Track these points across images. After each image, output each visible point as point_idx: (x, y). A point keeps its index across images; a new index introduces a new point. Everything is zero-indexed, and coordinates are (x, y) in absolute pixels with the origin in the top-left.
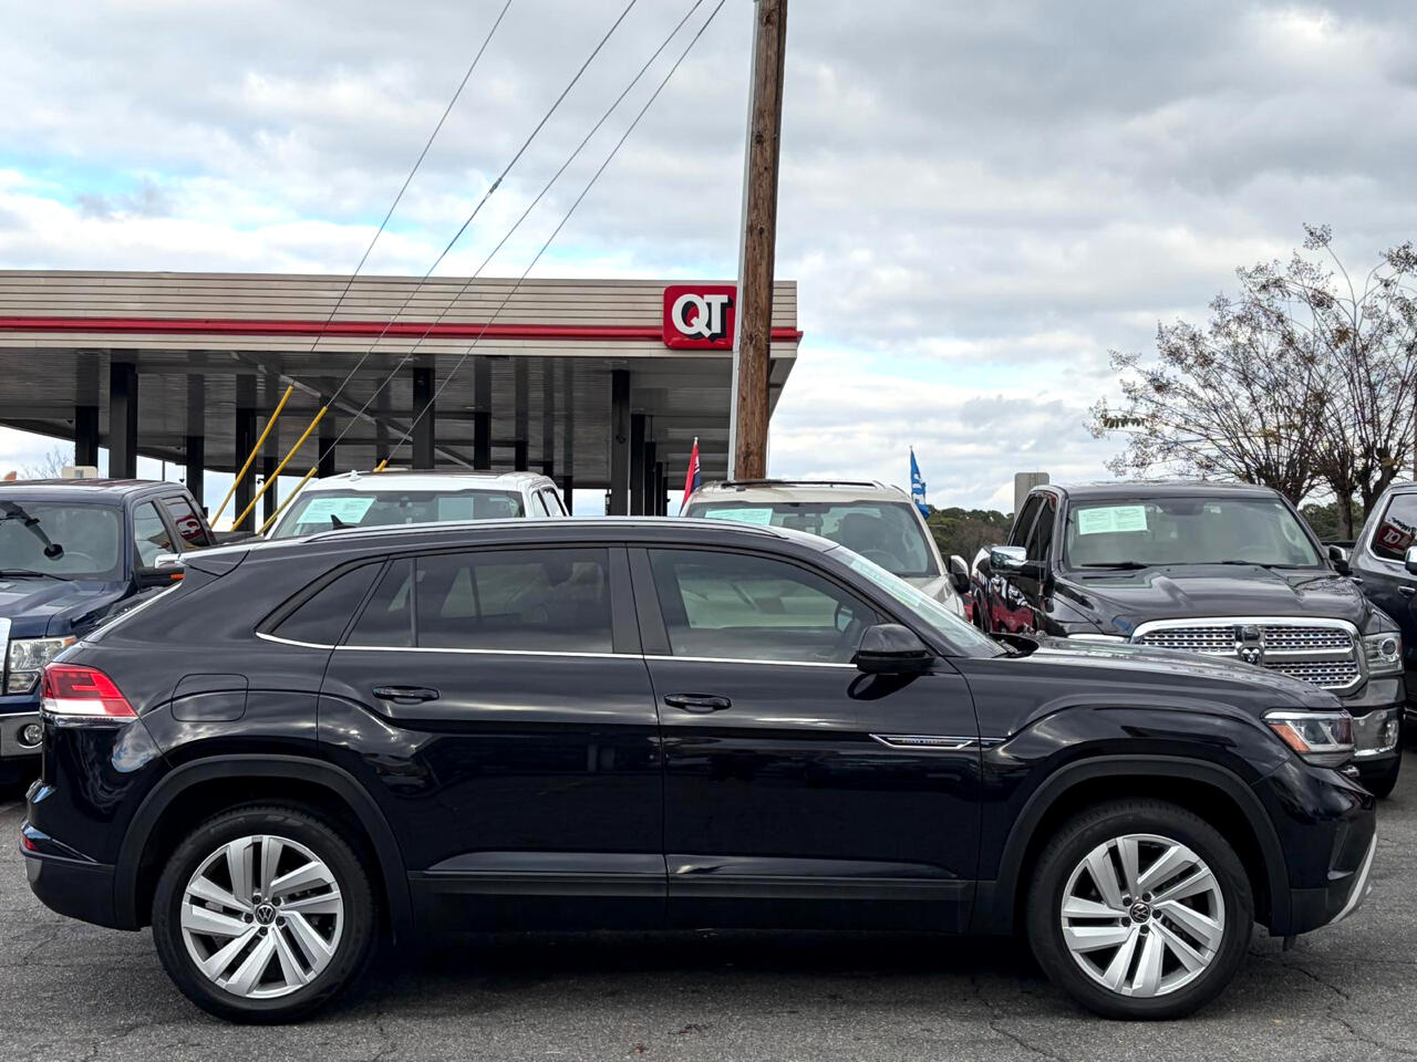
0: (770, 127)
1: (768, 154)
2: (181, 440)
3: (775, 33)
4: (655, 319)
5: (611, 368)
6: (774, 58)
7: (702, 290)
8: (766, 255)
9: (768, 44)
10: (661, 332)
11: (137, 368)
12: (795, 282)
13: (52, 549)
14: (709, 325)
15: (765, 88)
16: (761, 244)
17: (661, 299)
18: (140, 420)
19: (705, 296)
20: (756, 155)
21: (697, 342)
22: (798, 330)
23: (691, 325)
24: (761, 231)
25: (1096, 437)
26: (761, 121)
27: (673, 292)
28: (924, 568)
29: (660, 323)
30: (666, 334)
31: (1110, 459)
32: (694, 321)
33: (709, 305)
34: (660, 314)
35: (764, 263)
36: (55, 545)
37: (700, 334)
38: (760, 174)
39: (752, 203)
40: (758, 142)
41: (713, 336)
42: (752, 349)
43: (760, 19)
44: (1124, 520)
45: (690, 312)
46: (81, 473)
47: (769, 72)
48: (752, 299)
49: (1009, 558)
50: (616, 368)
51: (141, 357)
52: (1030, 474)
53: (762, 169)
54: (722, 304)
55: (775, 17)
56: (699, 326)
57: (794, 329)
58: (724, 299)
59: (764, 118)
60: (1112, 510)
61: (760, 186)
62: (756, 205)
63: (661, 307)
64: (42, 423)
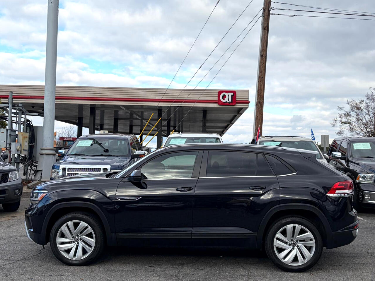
0: (265, 53)
1: (264, 60)
2: (99, 125)
3: (266, 31)
4: (216, 98)
5: (202, 109)
6: (266, 37)
7: (227, 92)
8: (263, 83)
9: (265, 34)
10: (217, 101)
11: (96, 109)
12: (248, 90)
13: (106, 150)
14: (228, 100)
15: (264, 44)
16: (262, 80)
17: (217, 94)
18: (96, 121)
19: (228, 93)
20: (261, 60)
21: (225, 104)
22: (249, 101)
23: (225, 100)
24: (262, 77)
25: (333, 126)
26: (263, 52)
27: (220, 92)
28: (319, 157)
29: (217, 99)
30: (218, 102)
31: (337, 132)
32: (225, 99)
33: (229, 95)
34: (217, 97)
35: (263, 85)
36: (106, 149)
37: (226, 102)
38: (262, 64)
39: (260, 71)
40: (262, 57)
41: (229, 102)
42: (259, 105)
43: (263, 29)
44: (365, 146)
45: (224, 97)
46: (105, 132)
47: (265, 41)
48: (260, 93)
49: (336, 155)
50: (204, 109)
51: (96, 106)
52: (325, 135)
53: (263, 63)
54: (232, 95)
55: (266, 28)
56: (226, 100)
57: (248, 101)
58: (232, 94)
59: (263, 51)
60: (361, 144)
61: (262, 67)
62: (261, 72)
63: (217, 96)
64: (69, 121)
